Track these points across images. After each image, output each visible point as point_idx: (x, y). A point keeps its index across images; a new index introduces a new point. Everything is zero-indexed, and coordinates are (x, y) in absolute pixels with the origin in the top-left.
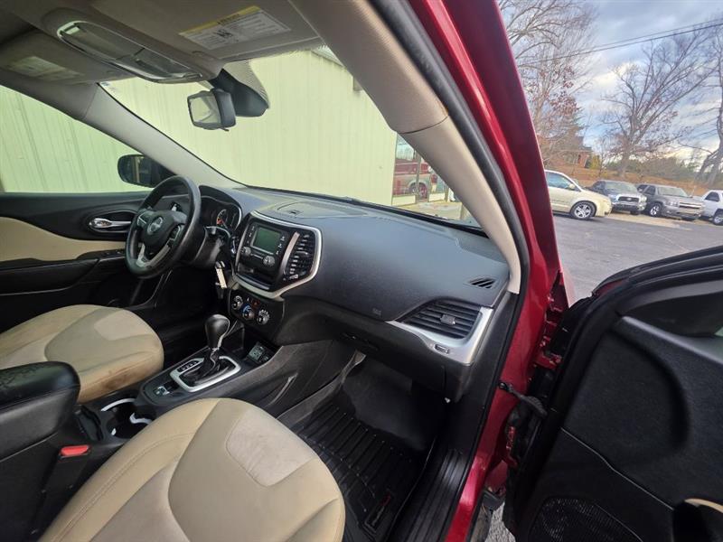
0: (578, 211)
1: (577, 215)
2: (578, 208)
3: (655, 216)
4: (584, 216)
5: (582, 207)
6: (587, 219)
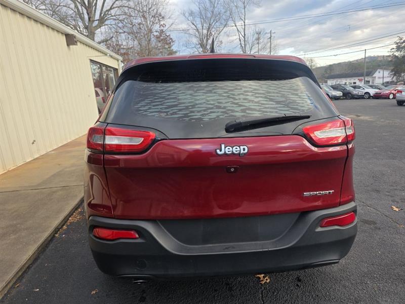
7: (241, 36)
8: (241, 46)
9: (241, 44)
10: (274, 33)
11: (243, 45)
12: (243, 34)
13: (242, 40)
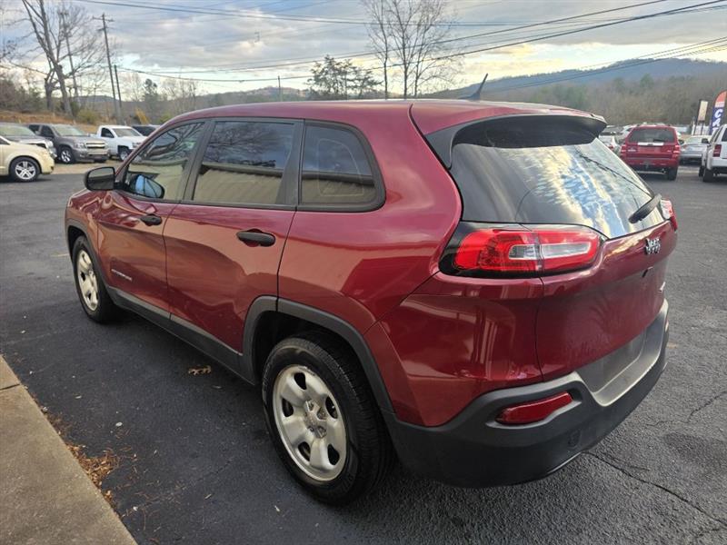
0: (19, 172)
1: (21, 176)
2: (18, 167)
3: (69, 163)
4: (30, 176)
5: (21, 165)
6: (35, 180)
7: (34, 14)
8: (39, 37)
9: (36, 32)
10: (112, 21)
11: (42, 36)
12: (39, 11)
13: (38, 24)
